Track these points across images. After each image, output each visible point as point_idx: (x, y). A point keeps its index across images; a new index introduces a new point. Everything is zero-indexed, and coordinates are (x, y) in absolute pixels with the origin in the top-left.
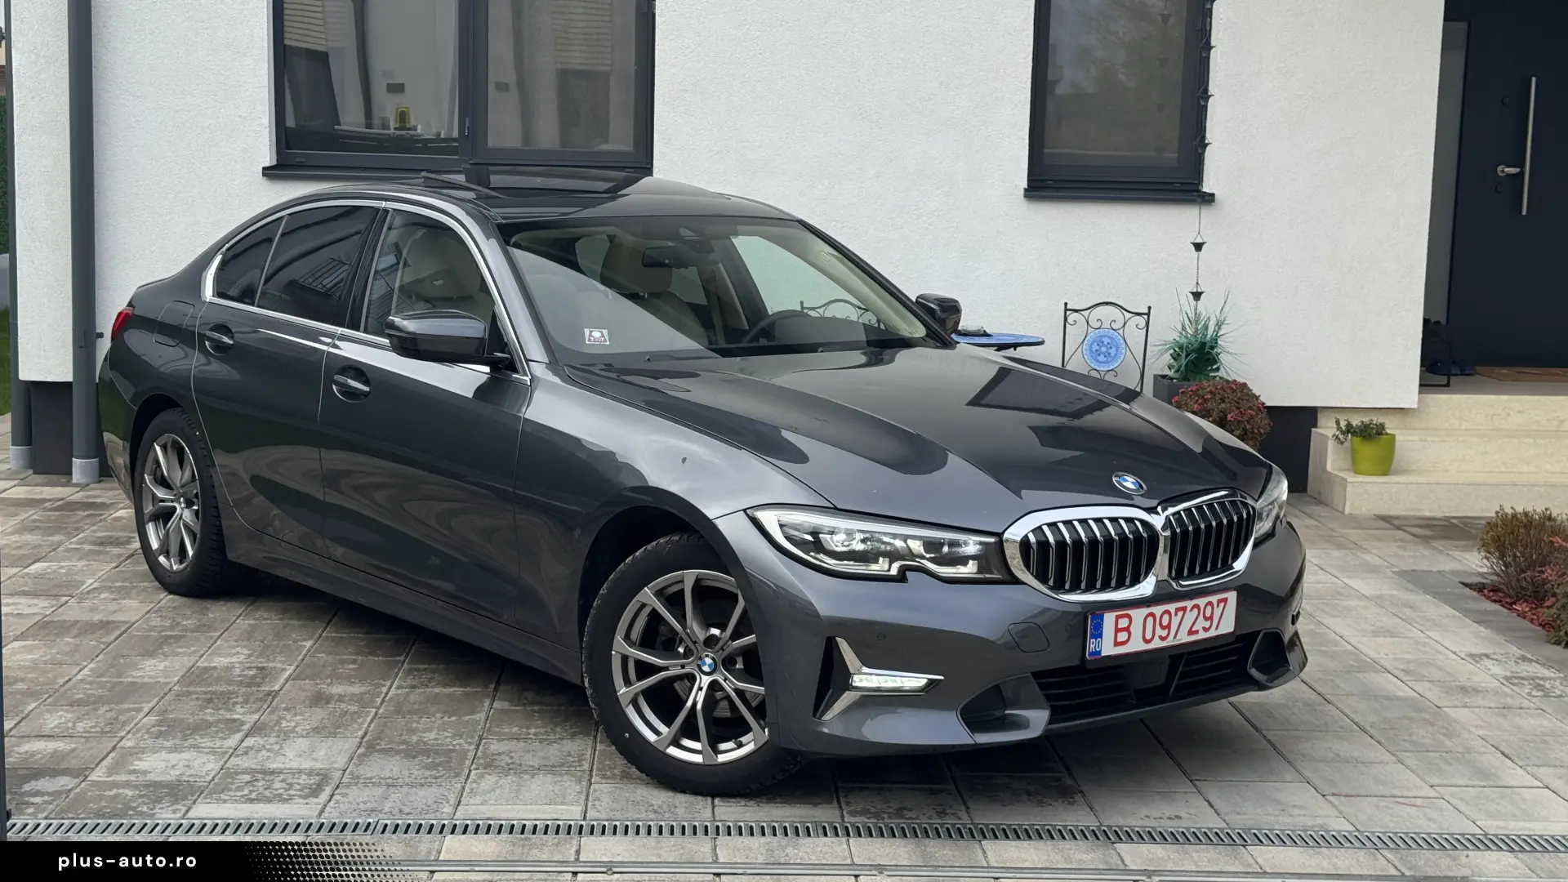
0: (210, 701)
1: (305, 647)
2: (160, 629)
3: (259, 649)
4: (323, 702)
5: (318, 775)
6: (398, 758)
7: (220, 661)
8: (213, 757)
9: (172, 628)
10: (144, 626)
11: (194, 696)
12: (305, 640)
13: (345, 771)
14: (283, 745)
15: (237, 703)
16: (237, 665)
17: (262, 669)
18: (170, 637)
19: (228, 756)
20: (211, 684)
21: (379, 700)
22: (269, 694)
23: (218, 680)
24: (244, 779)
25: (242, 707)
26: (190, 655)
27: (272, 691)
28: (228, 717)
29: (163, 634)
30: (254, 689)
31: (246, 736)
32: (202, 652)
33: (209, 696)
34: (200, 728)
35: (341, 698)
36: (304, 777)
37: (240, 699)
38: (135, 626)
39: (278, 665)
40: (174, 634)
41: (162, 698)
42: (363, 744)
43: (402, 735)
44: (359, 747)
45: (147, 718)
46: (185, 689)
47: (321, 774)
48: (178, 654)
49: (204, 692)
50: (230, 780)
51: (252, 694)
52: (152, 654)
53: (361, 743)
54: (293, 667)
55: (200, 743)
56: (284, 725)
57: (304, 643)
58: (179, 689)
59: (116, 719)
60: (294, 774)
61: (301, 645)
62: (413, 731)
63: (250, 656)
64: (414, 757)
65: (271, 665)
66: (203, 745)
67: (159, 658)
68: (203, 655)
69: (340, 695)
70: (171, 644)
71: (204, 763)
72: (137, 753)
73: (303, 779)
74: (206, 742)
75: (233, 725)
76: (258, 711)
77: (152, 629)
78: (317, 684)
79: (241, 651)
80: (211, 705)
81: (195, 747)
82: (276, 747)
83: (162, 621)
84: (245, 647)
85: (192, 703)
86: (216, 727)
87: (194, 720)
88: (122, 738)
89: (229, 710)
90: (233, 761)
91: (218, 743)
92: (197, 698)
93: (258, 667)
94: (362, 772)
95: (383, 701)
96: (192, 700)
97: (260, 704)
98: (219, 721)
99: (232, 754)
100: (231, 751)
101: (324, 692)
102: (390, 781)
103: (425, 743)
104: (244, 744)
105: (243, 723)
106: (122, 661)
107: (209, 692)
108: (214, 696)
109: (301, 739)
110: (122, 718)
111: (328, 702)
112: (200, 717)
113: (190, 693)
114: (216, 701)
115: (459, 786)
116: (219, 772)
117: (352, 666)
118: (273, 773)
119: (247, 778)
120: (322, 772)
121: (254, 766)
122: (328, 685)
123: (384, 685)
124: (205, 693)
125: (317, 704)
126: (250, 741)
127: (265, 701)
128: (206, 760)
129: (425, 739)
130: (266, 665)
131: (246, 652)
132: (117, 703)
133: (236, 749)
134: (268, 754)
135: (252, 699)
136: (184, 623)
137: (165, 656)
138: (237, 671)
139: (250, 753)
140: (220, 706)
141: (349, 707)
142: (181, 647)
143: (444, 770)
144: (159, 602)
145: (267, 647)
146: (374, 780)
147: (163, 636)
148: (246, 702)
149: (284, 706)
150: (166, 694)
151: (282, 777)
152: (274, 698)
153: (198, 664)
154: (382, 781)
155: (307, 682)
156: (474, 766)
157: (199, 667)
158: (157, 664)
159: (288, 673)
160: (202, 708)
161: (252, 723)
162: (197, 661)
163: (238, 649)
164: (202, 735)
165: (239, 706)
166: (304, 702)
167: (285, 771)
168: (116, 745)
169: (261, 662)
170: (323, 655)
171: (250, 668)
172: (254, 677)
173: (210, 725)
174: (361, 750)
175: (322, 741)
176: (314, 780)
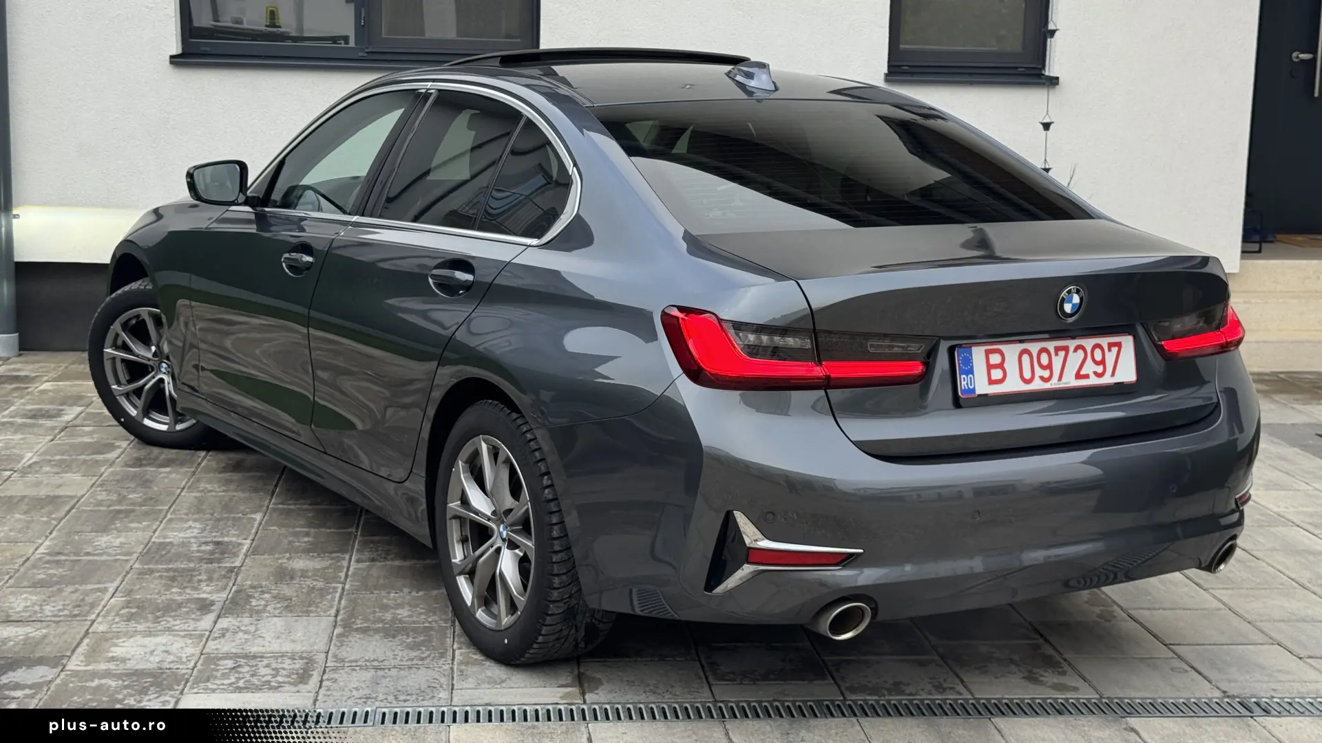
0: (173, 579)
1: (255, 519)
2: (108, 503)
3: (211, 523)
4: (288, 578)
5: (301, 658)
6: (377, 637)
7: (175, 536)
8: (190, 641)
9: (119, 502)
10: (92, 500)
11: (158, 574)
12: (254, 512)
13: (327, 652)
14: (259, 626)
15: (200, 581)
16: (193, 540)
17: (218, 543)
18: (119, 512)
19: (204, 640)
20: (170, 561)
21: (343, 575)
22: (231, 570)
23: (178, 556)
24: (227, 665)
25: (208, 585)
26: (144, 530)
27: (235, 567)
28: (196, 596)
29: (111, 508)
30: (216, 565)
31: (219, 617)
32: (155, 527)
33: (171, 574)
34: (170, 608)
35: (304, 574)
36: (289, 661)
37: (204, 577)
38: (82, 500)
39: (234, 539)
40: (123, 508)
41: (125, 576)
42: (339, 623)
43: (375, 612)
44: (335, 627)
45: (112, 600)
46: (146, 567)
47: (306, 658)
48: (131, 530)
49: (165, 569)
50: (213, 666)
51: (214, 571)
52: (104, 530)
53: (336, 622)
54: (249, 541)
55: (174, 626)
56: (254, 604)
57: (253, 516)
58: (140, 566)
59: (83, 600)
60: (277, 658)
61: (252, 518)
62: (385, 608)
63: (203, 530)
64: (394, 637)
65: (226, 539)
66: (176, 628)
67: (113, 533)
68: (156, 530)
69: (302, 570)
70: (122, 519)
71: (182, 648)
72: (112, 639)
73: (287, 664)
74: (178, 624)
75: (204, 606)
76: (225, 589)
77: (100, 503)
78: (277, 559)
79: (193, 526)
80: (175, 584)
81: (169, 630)
82: (252, 628)
83: (108, 495)
84: (196, 520)
85: (156, 582)
86: (185, 607)
87: (163, 601)
88: (93, 622)
89: (195, 589)
90: (212, 645)
91: (192, 625)
92: (161, 576)
93: (214, 542)
94: (344, 654)
95: (347, 576)
96: (155, 578)
97: (225, 581)
98: (189, 601)
99: (209, 636)
100: (207, 633)
101: (286, 568)
102: (376, 663)
103: (400, 621)
104: (219, 626)
105: (212, 603)
106: (77, 538)
107: (170, 569)
108: (176, 574)
109: (275, 618)
110: (89, 599)
111: (292, 578)
112: (168, 597)
113: (151, 571)
114: (179, 579)
115: (447, 667)
116: (200, 658)
117: (306, 539)
118: (254, 657)
119: (230, 663)
120: (304, 655)
121: (234, 651)
122: (289, 559)
123: (344, 559)
124: (168, 570)
125: (281, 581)
126: (224, 623)
127: (230, 578)
128: (184, 645)
129: (399, 616)
130: (220, 539)
131: (198, 525)
132: (81, 583)
133: (211, 632)
134: (246, 636)
135: (216, 576)
136: (131, 496)
137: (118, 532)
138: (194, 547)
139: (227, 635)
140: (185, 584)
141: (315, 583)
142: (132, 522)
143: (427, 650)
144: (101, 476)
145: (219, 520)
146: (359, 663)
147: (111, 512)
148: (210, 579)
149: (249, 583)
150: (128, 573)
151: (265, 662)
152: (237, 574)
153: (153, 540)
154: (368, 664)
155: (266, 556)
156: (456, 646)
157: (154, 542)
158: (112, 540)
159: (245, 548)
160: (168, 588)
161: (222, 603)
162: (152, 537)
163: (190, 523)
164: (174, 616)
165: (205, 584)
166: (268, 578)
167: (266, 655)
168: (88, 630)
169: (215, 537)
170: (275, 528)
171: (206, 543)
172: (212, 553)
173: (180, 605)
174: (338, 631)
175: (296, 621)
176: (299, 664)
